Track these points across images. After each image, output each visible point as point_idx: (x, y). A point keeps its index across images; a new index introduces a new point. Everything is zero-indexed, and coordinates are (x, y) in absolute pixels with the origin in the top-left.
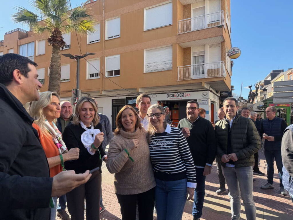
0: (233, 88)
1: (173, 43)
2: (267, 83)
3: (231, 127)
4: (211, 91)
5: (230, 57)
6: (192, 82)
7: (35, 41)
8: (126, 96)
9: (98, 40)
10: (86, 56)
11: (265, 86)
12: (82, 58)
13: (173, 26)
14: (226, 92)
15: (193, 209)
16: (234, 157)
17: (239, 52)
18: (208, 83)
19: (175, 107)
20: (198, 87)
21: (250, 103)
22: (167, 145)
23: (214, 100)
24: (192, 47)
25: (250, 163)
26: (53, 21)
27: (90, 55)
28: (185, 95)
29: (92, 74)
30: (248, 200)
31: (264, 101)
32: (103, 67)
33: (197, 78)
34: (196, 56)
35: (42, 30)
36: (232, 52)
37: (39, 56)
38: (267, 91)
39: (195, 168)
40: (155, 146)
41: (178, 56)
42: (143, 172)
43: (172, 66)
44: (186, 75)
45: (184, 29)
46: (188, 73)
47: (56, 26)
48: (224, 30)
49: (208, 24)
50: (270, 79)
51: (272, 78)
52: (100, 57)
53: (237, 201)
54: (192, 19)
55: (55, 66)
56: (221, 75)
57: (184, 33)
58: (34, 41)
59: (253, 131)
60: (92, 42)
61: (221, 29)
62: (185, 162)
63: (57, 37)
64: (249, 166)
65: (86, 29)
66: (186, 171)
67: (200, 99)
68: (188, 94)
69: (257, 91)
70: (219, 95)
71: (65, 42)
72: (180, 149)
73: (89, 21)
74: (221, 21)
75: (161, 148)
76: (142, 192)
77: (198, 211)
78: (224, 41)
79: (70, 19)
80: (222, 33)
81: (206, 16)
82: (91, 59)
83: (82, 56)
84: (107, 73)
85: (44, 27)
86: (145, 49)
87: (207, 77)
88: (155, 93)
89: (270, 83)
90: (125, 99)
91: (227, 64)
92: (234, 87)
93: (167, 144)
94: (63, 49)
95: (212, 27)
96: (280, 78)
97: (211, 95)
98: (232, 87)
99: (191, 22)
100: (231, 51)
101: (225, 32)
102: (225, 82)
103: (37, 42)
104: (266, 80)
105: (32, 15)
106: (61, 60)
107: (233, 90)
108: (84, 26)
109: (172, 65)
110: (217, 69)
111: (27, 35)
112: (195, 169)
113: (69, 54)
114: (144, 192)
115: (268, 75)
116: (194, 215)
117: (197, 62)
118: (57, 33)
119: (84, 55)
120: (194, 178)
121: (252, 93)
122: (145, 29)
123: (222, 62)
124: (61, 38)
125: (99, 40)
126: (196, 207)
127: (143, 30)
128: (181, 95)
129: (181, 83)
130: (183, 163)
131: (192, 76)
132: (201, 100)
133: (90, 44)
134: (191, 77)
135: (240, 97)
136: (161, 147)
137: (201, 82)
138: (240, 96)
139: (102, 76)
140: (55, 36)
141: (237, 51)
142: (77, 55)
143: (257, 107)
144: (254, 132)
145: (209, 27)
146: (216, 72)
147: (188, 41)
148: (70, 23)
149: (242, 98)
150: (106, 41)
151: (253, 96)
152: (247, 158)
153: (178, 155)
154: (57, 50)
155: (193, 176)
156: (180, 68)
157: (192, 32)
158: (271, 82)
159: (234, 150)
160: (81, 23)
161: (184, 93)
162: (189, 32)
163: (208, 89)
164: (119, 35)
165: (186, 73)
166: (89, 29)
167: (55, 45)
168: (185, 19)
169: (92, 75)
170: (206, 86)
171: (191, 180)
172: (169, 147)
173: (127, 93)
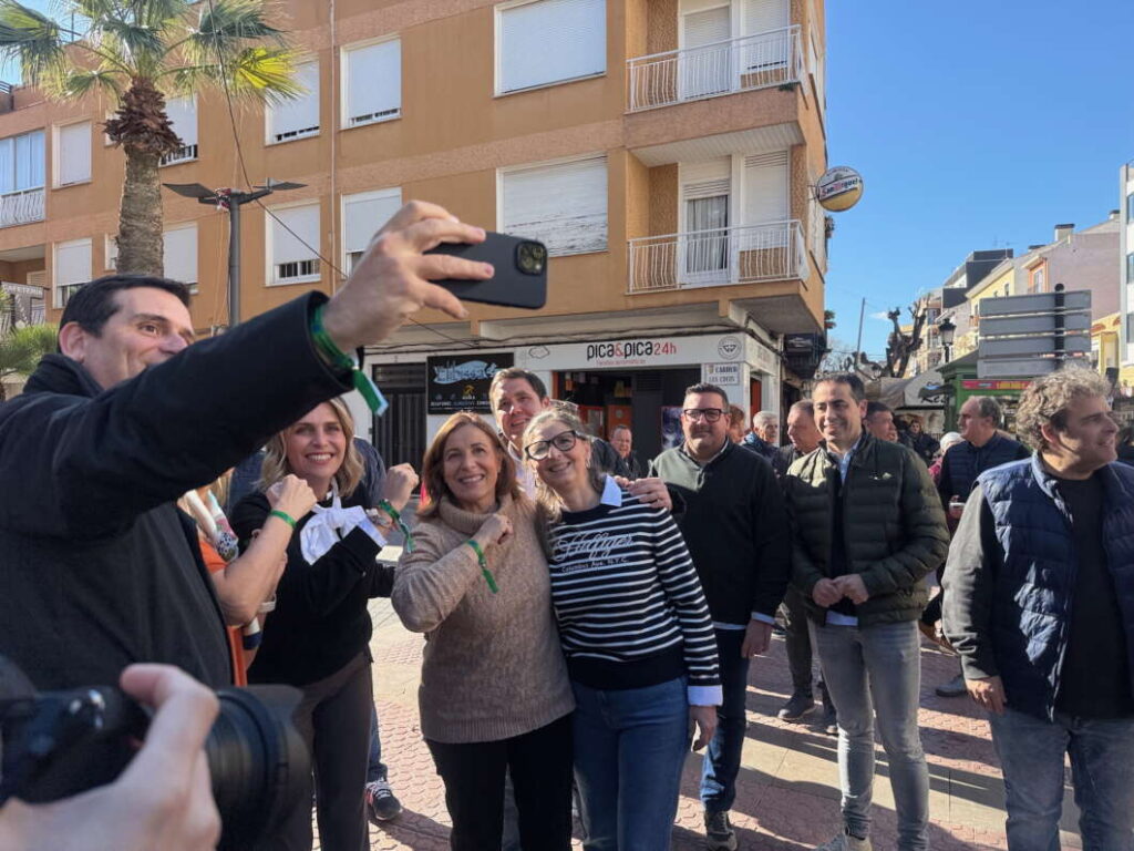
0: (831, 320)
1: (609, 146)
2: (954, 298)
3: (843, 477)
4: (753, 334)
5: (825, 203)
6: (681, 298)
7: (49, 125)
8: (429, 351)
9: (309, 130)
10: (266, 193)
11: (945, 313)
12: (248, 201)
13: (609, 78)
14: (805, 336)
15: (704, 781)
16: (853, 587)
17: (858, 185)
18: (740, 303)
19: (617, 395)
20: (704, 316)
21: (893, 375)
22: (613, 552)
23: (762, 368)
24: (680, 165)
25: (914, 607)
26: (128, 50)
27: (283, 192)
28: (654, 349)
29: (289, 265)
30: (901, 742)
31: (943, 370)
32: (332, 238)
33: (703, 282)
34: (696, 197)
35: (81, 83)
36: (829, 187)
37: (67, 187)
38: (956, 329)
39: (715, 630)
40: (568, 559)
41: (628, 199)
42: (529, 656)
43: (608, 237)
44: (659, 271)
45: (650, 94)
46: (669, 263)
47: (140, 70)
48: (800, 99)
49: (743, 77)
50: (965, 286)
51: (973, 282)
52: (321, 197)
53: (864, 745)
54: (682, 55)
55: (137, 234)
56: (788, 274)
57: (649, 107)
58: (43, 128)
59: (922, 492)
60: (287, 135)
61: (792, 95)
62: (680, 611)
63: (143, 115)
64: (908, 620)
65: (265, 83)
66: (682, 644)
67: (711, 365)
68: (666, 345)
69: (917, 330)
70: (779, 346)
71: (179, 137)
72: (659, 564)
73: (275, 54)
74: (790, 66)
75: (590, 564)
76: (526, 731)
77: (723, 788)
78: (802, 144)
79: (196, 42)
80: (796, 113)
81: (734, 44)
82: (283, 206)
83: (247, 192)
84: (349, 258)
85: (88, 73)
86: (499, 166)
87: (737, 282)
88: (541, 340)
89: (964, 300)
90: (424, 364)
91: (811, 230)
92: (836, 316)
93: (613, 547)
94: (168, 164)
95: (758, 88)
96: (1002, 283)
97: (751, 350)
98: (828, 315)
99: (679, 63)
100: (827, 180)
101: (807, 108)
102: (806, 300)
103: (56, 133)
104: (950, 287)
105: (36, 24)
106: (162, 208)
107: (830, 328)
108: (253, 73)
109: (606, 233)
110: (776, 249)
111: (12, 100)
112: (714, 636)
113: (196, 185)
114: (531, 730)
115: (958, 269)
116: (707, 802)
117: (699, 225)
118: (142, 98)
119: (258, 190)
120: (712, 667)
121: (898, 335)
122: (499, 89)
123: (793, 225)
124: (160, 121)
125: (316, 128)
126: (714, 775)
127: (493, 94)
128: (641, 349)
129: (641, 303)
130: (673, 614)
131: (684, 278)
132: (715, 366)
133: (277, 145)
134: (678, 282)
135: (855, 355)
136: (591, 559)
137: (716, 298)
138: (856, 350)
139: (331, 272)
140: (135, 113)
141: (850, 183)
142: (229, 190)
143: (918, 391)
144: (925, 496)
145: (748, 89)
146: (770, 262)
147: (665, 139)
148: (198, 58)
149: (863, 355)
150: (342, 134)
151: (903, 348)
152: (901, 591)
153: (654, 586)
154: (146, 167)
155: (708, 663)
156: (636, 245)
157: (682, 104)
158: (968, 295)
159: (854, 562)
160: (244, 58)
161: (654, 341)
162: (669, 103)
163: (743, 325)
164: (395, 111)
165: (659, 263)
166: (272, 83)
167: (138, 150)
168: (655, 55)
169: (287, 270)
170: (735, 316)
171: (704, 677)
172: (620, 559)
173: (431, 340)
